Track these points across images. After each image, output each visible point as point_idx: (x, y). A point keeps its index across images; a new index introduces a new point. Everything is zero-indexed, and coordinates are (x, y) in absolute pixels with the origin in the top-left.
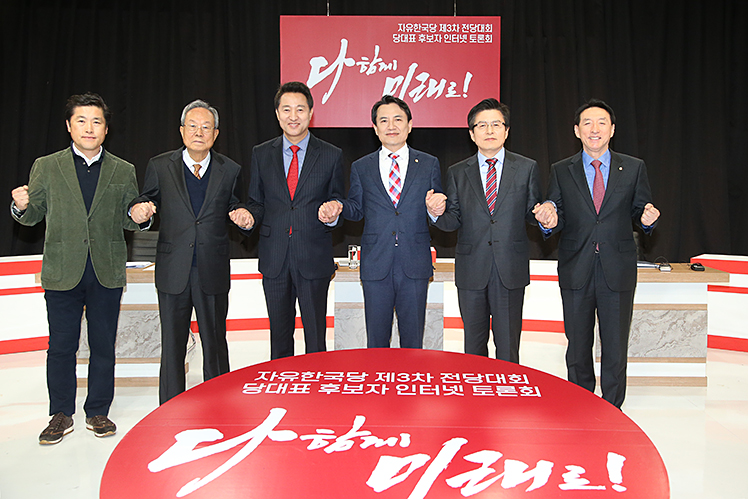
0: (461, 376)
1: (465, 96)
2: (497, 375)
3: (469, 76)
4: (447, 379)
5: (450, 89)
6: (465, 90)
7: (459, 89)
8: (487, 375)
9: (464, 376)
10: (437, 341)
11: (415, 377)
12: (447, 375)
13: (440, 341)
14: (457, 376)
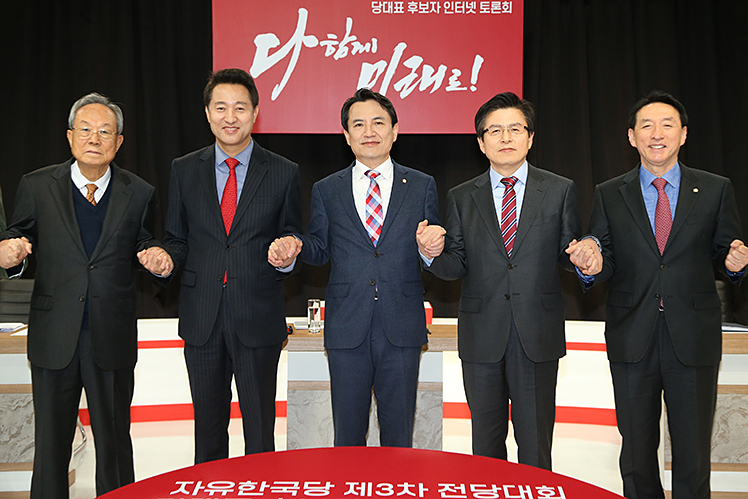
0: (468, 489)
1: (473, 89)
2: (520, 487)
3: (479, 61)
4: (447, 493)
5: (452, 79)
6: (474, 80)
7: (465, 79)
8: (505, 487)
9: (472, 487)
10: (434, 438)
11: (403, 488)
12: (447, 487)
13: (438, 436)
14: (462, 487)
